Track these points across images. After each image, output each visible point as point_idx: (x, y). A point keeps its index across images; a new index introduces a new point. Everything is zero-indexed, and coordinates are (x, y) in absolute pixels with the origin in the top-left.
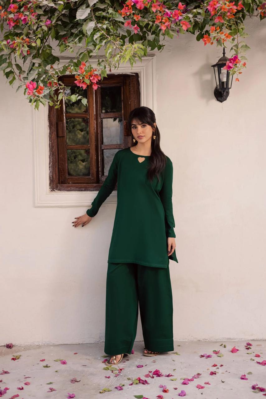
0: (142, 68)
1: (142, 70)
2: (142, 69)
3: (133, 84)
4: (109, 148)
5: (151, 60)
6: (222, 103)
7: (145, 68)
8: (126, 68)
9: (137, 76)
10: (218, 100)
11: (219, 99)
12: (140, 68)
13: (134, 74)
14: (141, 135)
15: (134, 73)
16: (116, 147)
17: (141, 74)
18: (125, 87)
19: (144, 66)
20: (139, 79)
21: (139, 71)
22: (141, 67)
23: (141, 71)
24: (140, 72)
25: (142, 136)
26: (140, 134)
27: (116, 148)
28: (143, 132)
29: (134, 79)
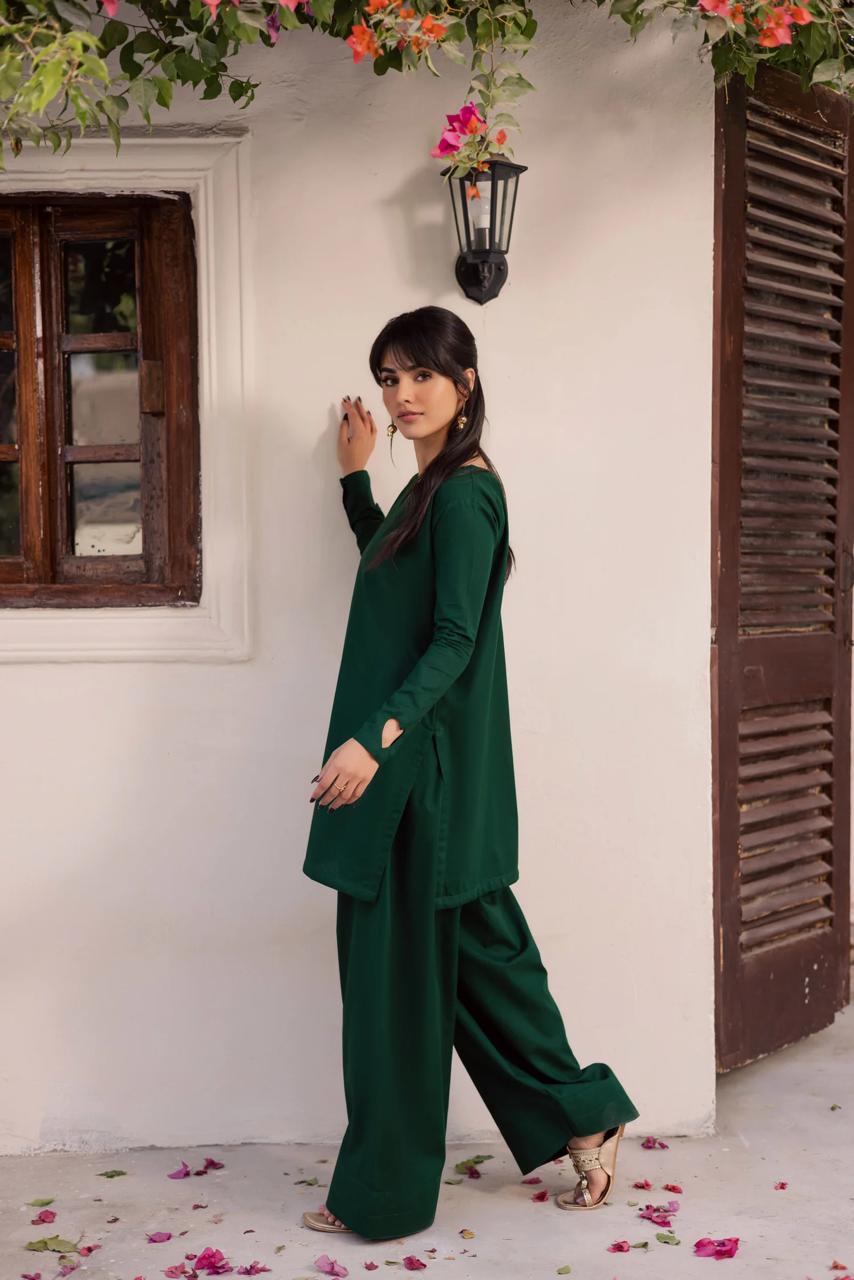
0: (201, 174)
1: (201, 182)
2: (199, 178)
3: (172, 230)
4: (90, 456)
5: (234, 150)
6: (485, 305)
7: (210, 173)
8: (144, 173)
9: (184, 202)
10: (469, 296)
11: (474, 291)
12: (196, 174)
13: (176, 198)
14: (411, 408)
15: (176, 193)
16: (117, 454)
17: (197, 197)
18: (146, 242)
19: (208, 169)
20: (192, 213)
21: (192, 184)
22: (199, 170)
23: (198, 185)
24: (196, 191)
25: (414, 414)
26: (407, 405)
27: (118, 458)
28: (419, 399)
29: (175, 216)
